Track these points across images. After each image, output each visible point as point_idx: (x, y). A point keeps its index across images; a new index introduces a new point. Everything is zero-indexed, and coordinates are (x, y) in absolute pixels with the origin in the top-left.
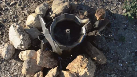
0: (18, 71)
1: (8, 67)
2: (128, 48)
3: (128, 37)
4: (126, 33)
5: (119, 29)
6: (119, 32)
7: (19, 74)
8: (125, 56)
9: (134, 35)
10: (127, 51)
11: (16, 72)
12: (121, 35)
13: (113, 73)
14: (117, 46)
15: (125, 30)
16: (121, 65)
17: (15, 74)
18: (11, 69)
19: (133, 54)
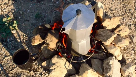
0: (130, 52)
1: (135, 61)
2: (41, 9)
3: (33, 15)
4: (31, 18)
5: (32, 24)
6: (34, 22)
7: (130, 50)
8: (48, 5)
9: (28, 13)
10: (44, 7)
11: (132, 53)
12: (35, 19)
13: (67, 2)
14: (46, 14)
15: (29, 20)
16: (57, 2)
17: (133, 52)
18: (134, 58)
19: (42, 3)
